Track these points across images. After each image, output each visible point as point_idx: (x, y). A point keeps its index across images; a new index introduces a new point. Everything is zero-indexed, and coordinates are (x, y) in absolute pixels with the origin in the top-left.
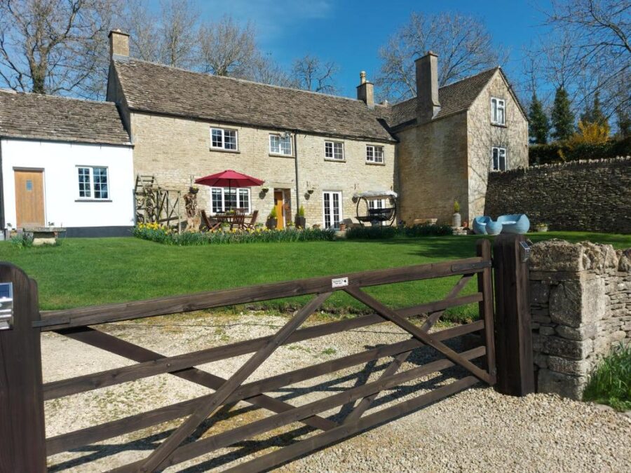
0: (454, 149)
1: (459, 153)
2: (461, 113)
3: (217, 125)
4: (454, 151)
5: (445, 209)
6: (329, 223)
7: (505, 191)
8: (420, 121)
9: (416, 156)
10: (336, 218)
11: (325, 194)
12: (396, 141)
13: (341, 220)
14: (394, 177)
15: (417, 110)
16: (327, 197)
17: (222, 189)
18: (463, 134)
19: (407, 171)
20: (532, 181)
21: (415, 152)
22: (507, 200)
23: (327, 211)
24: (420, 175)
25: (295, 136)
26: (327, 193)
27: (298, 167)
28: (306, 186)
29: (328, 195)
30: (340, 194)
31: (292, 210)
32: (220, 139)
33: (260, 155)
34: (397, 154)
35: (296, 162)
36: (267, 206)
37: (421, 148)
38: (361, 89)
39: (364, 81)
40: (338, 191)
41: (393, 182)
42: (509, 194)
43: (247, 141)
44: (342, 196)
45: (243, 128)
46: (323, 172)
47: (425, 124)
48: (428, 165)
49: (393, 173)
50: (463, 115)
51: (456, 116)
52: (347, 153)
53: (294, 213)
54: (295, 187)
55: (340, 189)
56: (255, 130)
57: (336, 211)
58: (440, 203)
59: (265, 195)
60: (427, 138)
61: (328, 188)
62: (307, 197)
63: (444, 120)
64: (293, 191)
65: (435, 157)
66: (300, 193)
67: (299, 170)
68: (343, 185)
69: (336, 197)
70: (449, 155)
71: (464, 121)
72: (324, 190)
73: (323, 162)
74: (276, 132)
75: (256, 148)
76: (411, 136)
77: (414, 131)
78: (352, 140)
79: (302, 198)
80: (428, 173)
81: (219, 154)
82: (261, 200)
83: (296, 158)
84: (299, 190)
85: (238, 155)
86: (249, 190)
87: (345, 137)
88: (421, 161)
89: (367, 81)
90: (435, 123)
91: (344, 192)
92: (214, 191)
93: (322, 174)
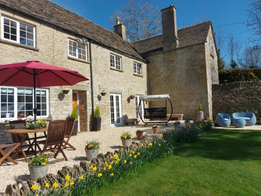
0: (195, 68)
1: (199, 71)
2: (200, 44)
3: (11, 15)
4: (195, 69)
5: (188, 108)
6: (114, 120)
7: (227, 96)
8: (165, 49)
9: (163, 72)
10: (118, 115)
11: (111, 96)
12: (147, 62)
13: (121, 116)
14: (147, 85)
15: (163, 42)
16: (112, 98)
17: (15, 89)
18: (202, 58)
19: (155, 81)
20: (247, 90)
21: (162, 69)
22: (230, 102)
23: (112, 110)
24: (167, 84)
25: (90, 44)
26: (112, 95)
27: (93, 72)
28: (98, 89)
29: (112, 96)
30: (120, 96)
31: (88, 111)
32: (14, 31)
33: (60, 56)
34: (148, 70)
35: (91, 68)
36: (65, 107)
37: (167, 67)
38: (118, 28)
39: (119, 23)
40: (119, 94)
41: (146, 89)
42: (231, 98)
43: (46, 39)
44: (121, 98)
45: (42, 25)
46: (110, 78)
47: (170, 51)
48: (173, 77)
49: (146, 83)
50: (202, 45)
51: (196, 46)
52: (123, 65)
53: (89, 113)
54: (90, 89)
55: (120, 93)
56: (55, 31)
57: (118, 110)
58: (184, 104)
59: (63, 97)
60: (172, 60)
61: (113, 92)
62: (99, 98)
63: (186, 49)
64: (88, 93)
65: (179, 73)
66: (94, 95)
67: (93, 74)
68: (122, 89)
69: (117, 98)
70: (191, 72)
71: (203, 50)
72: (110, 93)
73: (109, 70)
74: (74, 38)
75: (55, 48)
76: (159, 59)
77: (161, 56)
78: (126, 56)
79: (96, 99)
80: (173, 83)
81: (13, 48)
82: (60, 102)
83: (91, 64)
84: (94, 92)
85: (37, 52)
86: (47, 91)
87: (122, 53)
88: (167, 75)
89: (121, 23)
90: (178, 51)
91: (122, 94)
92: (4, 91)
93: (109, 80)
